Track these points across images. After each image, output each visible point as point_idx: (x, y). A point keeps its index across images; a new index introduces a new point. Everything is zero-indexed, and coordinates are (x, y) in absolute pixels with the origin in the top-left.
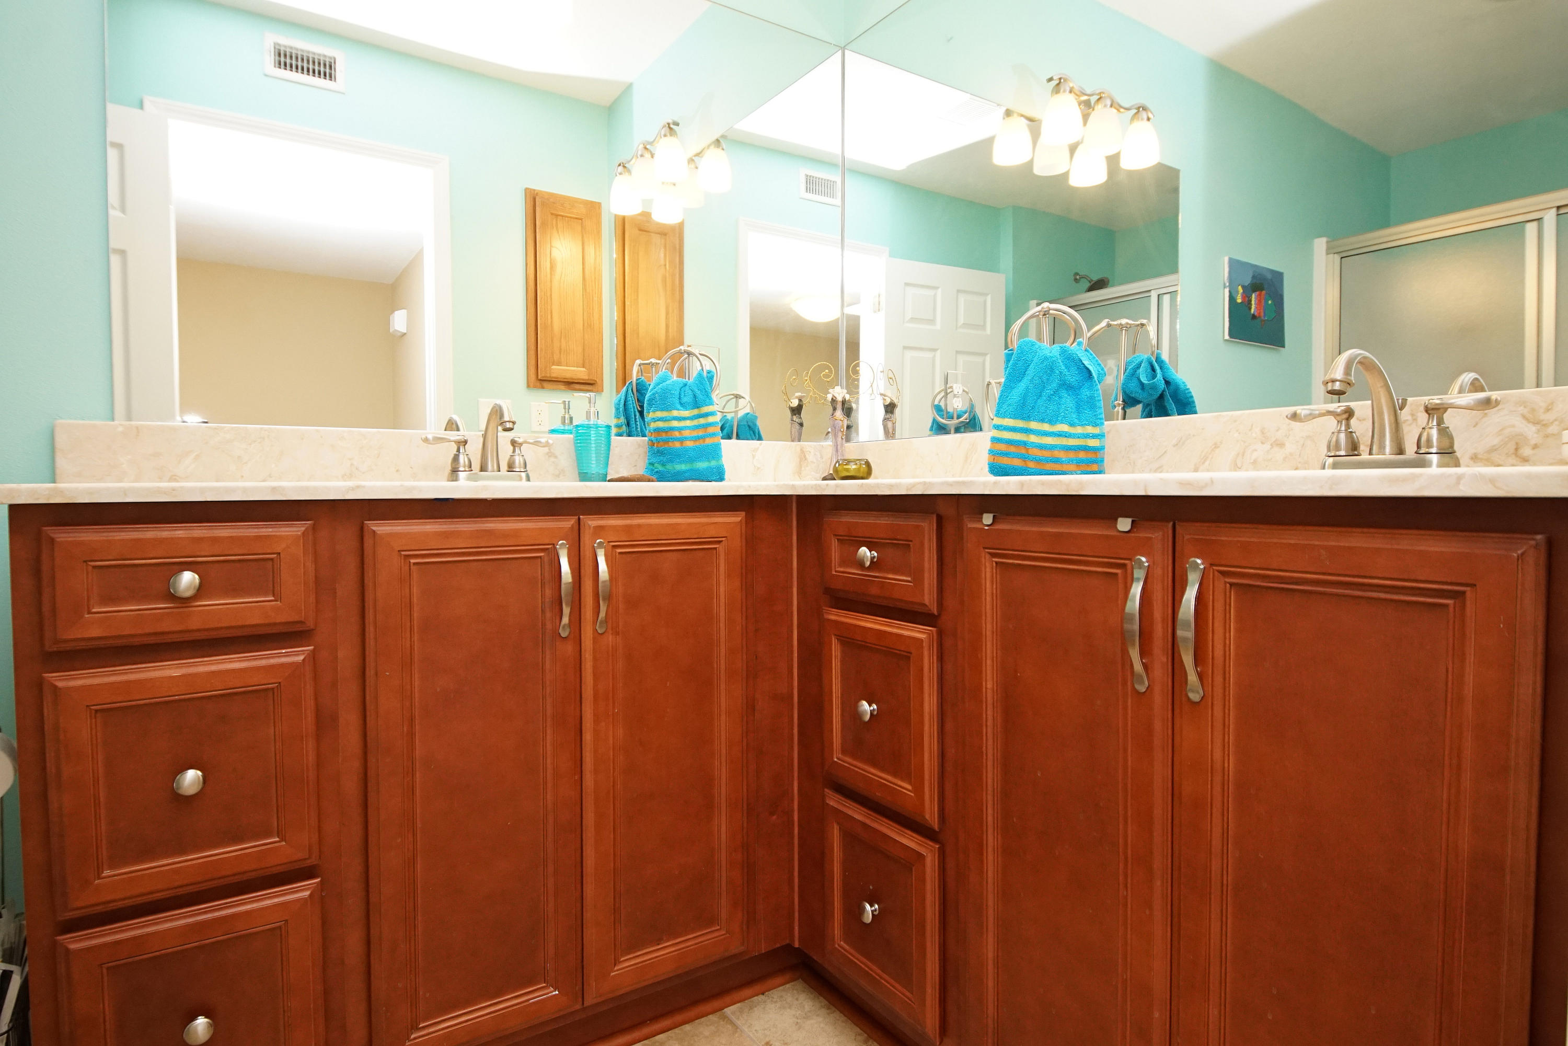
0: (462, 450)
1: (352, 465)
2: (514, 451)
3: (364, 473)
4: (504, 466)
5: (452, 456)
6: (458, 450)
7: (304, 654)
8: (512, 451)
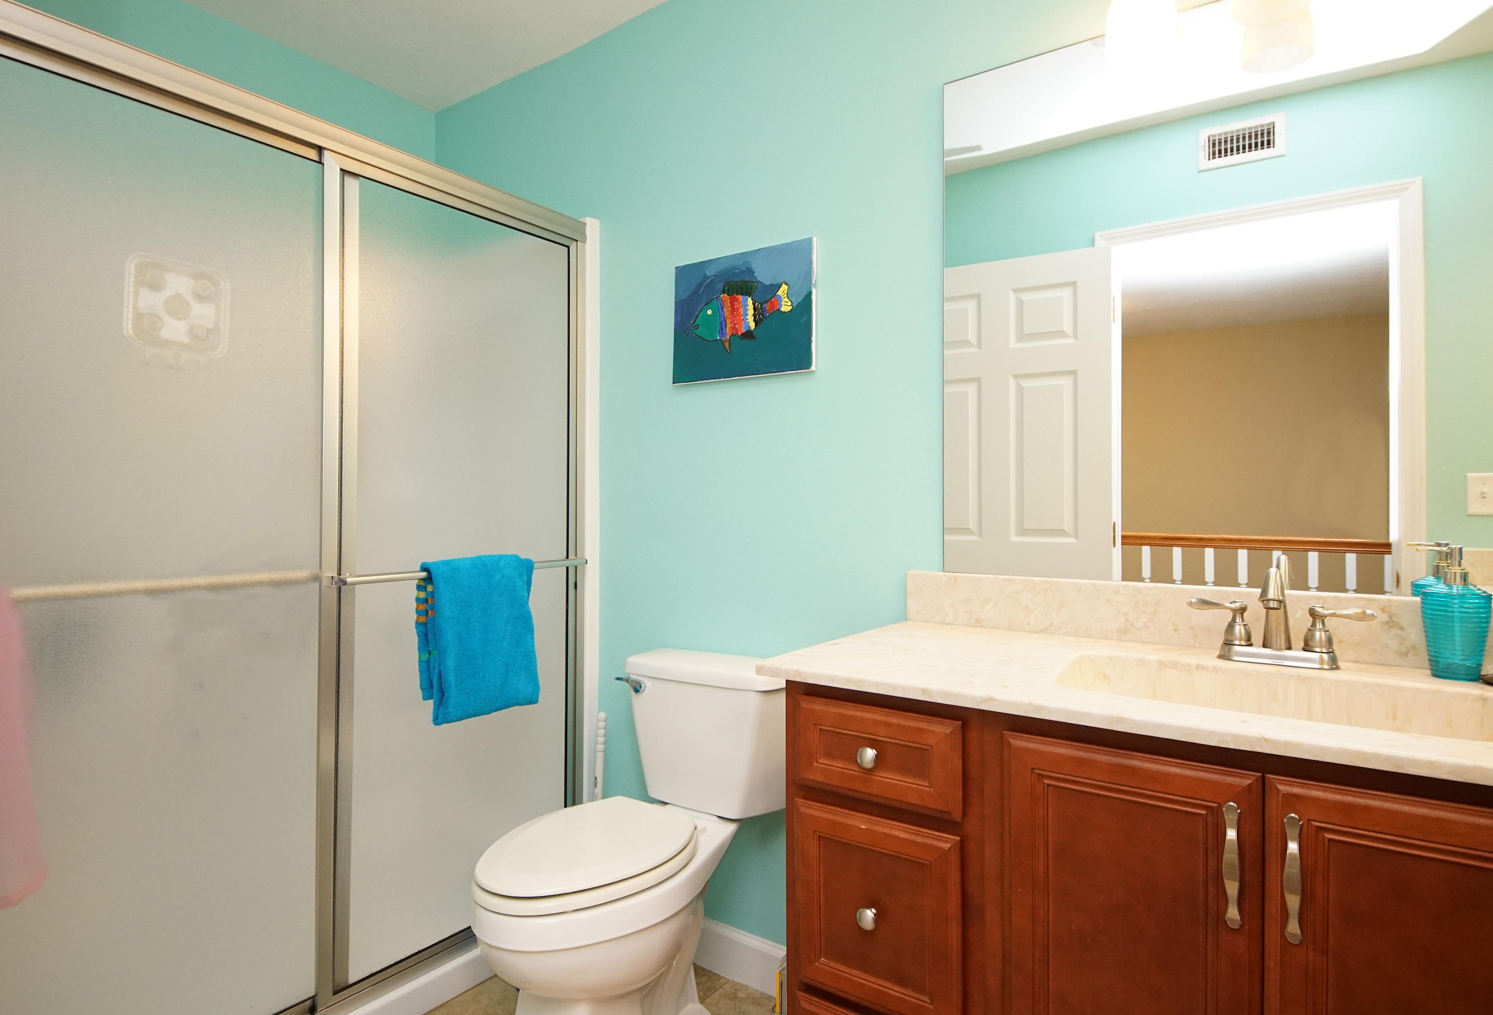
0: (1238, 620)
1: (1127, 620)
2: (1314, 625)
3: (1139, 630)
4: (1298, 641)
5: (1226, 624)
6: (1234, 620)
7: (950, 842)
8: (1310, 624)
